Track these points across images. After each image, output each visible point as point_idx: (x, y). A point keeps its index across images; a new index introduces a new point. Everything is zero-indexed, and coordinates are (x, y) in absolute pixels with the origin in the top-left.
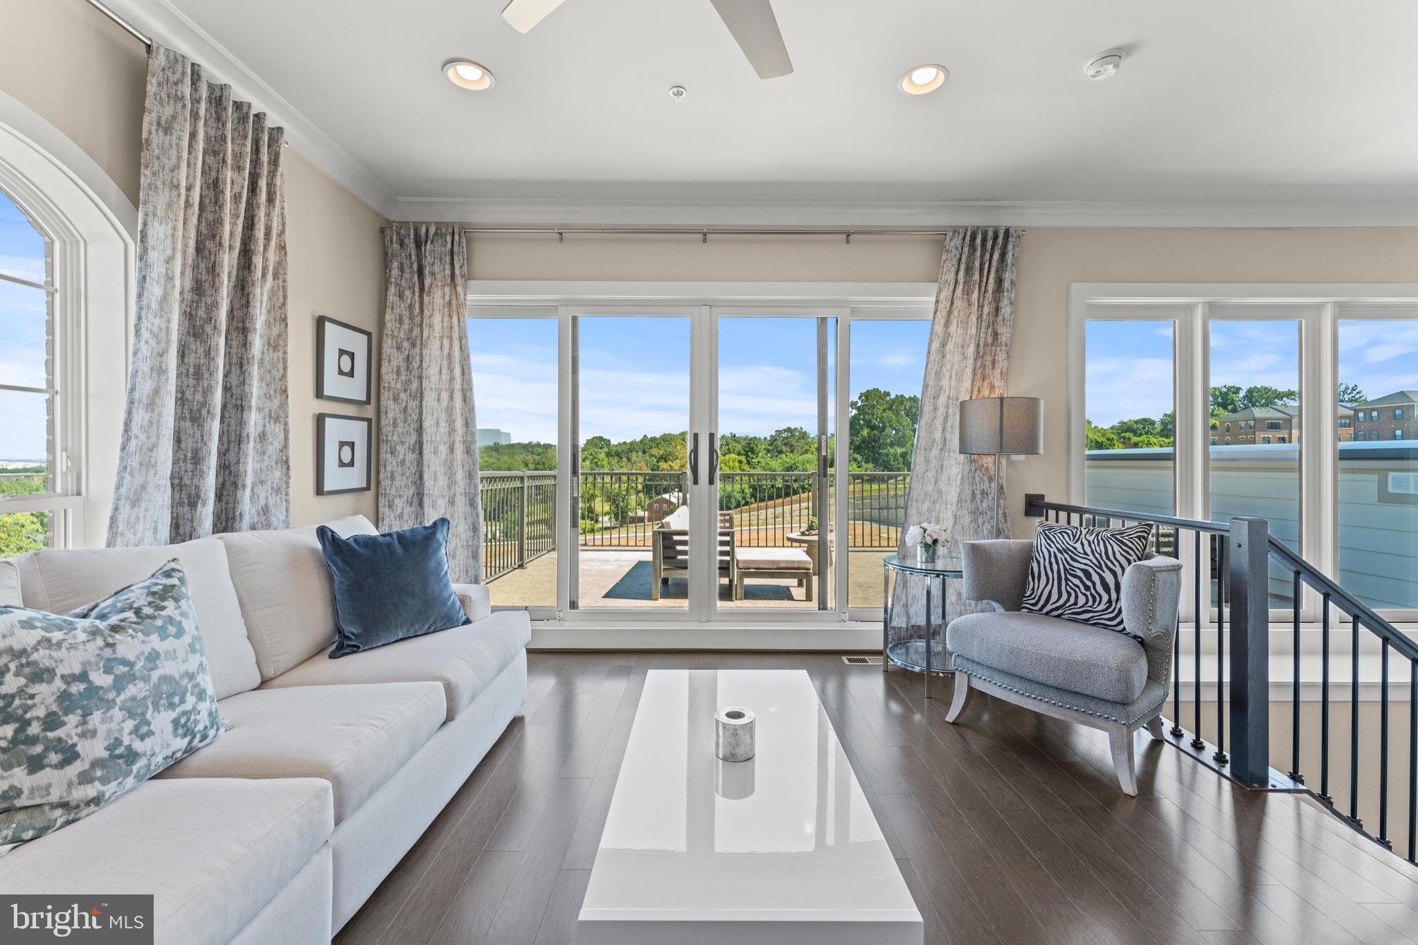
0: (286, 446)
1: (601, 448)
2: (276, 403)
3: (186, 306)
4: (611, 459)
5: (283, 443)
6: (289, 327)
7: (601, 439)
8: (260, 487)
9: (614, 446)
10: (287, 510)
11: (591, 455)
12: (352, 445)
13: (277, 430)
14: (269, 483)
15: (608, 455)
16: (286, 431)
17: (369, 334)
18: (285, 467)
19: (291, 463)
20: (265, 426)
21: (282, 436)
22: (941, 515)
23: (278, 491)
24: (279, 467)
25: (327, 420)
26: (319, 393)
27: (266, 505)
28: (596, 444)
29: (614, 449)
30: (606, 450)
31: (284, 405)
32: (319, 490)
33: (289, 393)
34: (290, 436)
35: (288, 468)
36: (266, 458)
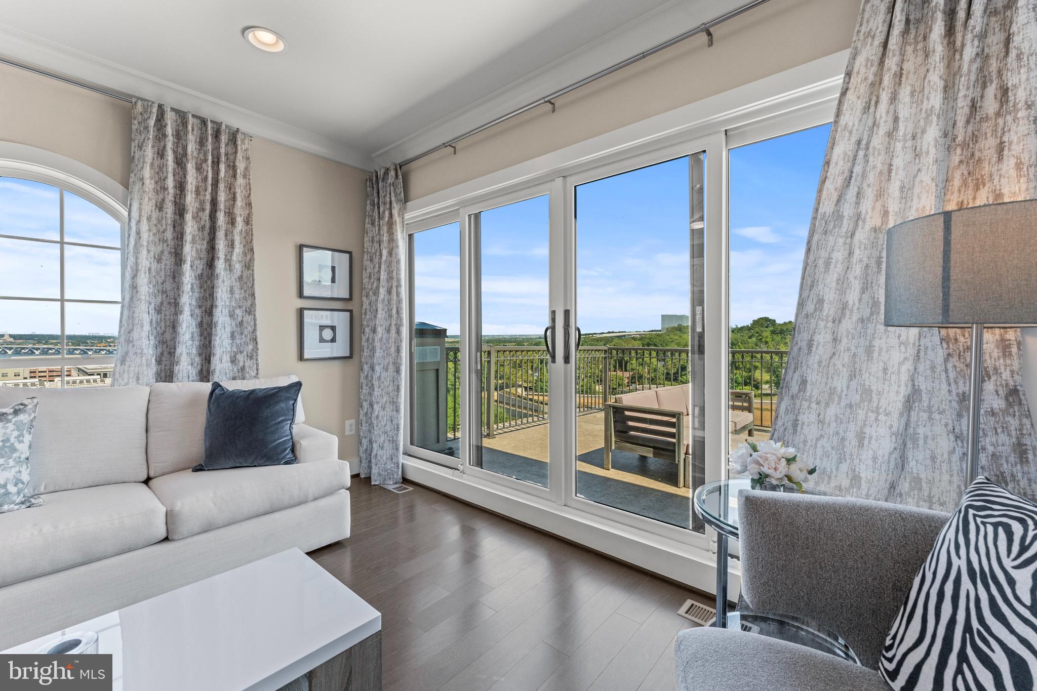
0: (255, 330)
1: (767, 327)
2: (249, 302)
3: (171, 248)
4: (775, 336)
5: (253, 328)
6: (255, 254)
7: (767, 319)
8: (240, 355)
9: (780, 325)
10: (257, 370)
11: (757, 333)
12: (333, 328)
13: (250, 319)
14: (245, 352)
15: (773, 332)
16: (255, 320)
17: (350, 253)
18: (255, 342)
19: (259, 340)
20: (243, 317)
21: (252, 323)
22: (867, 430)
23: (251, 358)
24: (252, 342)
25: (305, 311)
26: (301, 295)
27: (244, 366)
28: (762, 324)
29: (779, 328)
30: (772, 329)
31: (253, 305)
32: (301, 358)
33: (256, 296)
34: (257, 322)
35: (257, 343)
36: (243, 337)
